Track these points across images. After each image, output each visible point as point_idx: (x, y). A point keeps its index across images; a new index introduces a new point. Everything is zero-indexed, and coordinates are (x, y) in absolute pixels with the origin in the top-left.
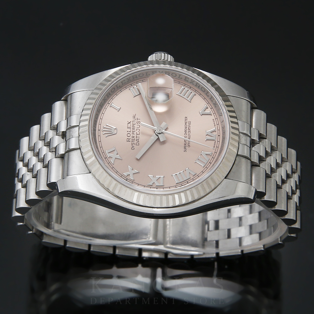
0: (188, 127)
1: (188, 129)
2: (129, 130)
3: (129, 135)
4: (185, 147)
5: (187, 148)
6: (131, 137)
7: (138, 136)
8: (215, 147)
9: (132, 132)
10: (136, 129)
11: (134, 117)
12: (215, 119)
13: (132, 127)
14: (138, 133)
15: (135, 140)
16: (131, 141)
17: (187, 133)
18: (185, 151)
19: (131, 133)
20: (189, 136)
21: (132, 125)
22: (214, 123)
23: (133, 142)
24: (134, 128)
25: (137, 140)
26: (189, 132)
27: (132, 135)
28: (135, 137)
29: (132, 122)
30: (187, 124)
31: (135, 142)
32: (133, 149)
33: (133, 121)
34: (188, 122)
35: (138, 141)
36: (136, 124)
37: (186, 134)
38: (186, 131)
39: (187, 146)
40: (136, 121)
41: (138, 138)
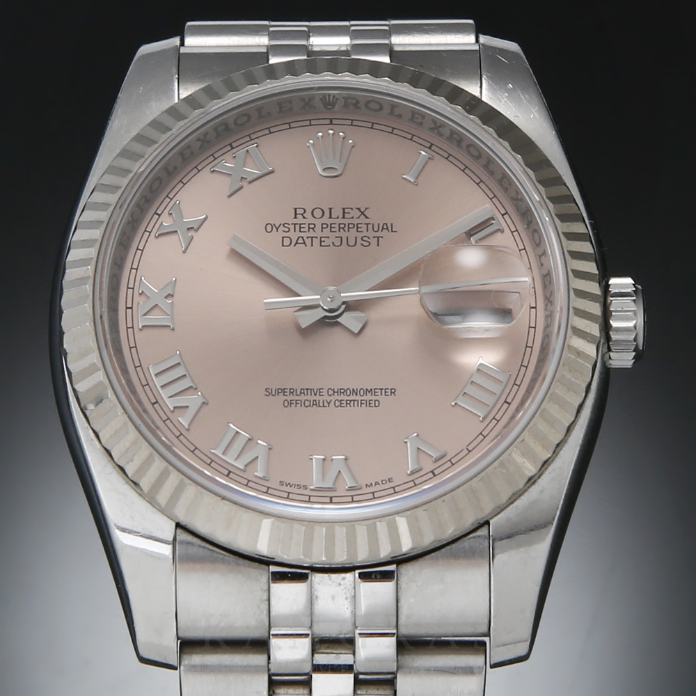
0: (358, 398)
1: (351, 398)
2: (337, 212)
3: (318, 213)
4: (284, 391)
5: (281, 397)
6: (310, 220)
7: (316, 241)
8: (288, 489)
9: (329, 221)
10: (342, 233)
11: (385, 227)
12: (392, 485)
13: (346, 221)
14: (327, 242)
15: (302, 234)
16: (295, 221)
17: (336, 397)
18: (269, 392)
19: (326, 220)
20: (326, 404)
21: (355, 221)
22: (377, 483)
23: (292, 227)
24: (346, 229)
25: (300, 241)
26: (338, 403)
27: (318, 223)
28: (312, 234)
29: (367, 221)
30: (369, 397)
31: (294, 235)
32: (269, 229)
33: (370, 226)
34: (374, 398)
35: (297, 243)
36: (360, 235)
37: (331, 392)
38: (341, 391)
39: (285, 398)
40: (371, 234)
41: (308, 241)
